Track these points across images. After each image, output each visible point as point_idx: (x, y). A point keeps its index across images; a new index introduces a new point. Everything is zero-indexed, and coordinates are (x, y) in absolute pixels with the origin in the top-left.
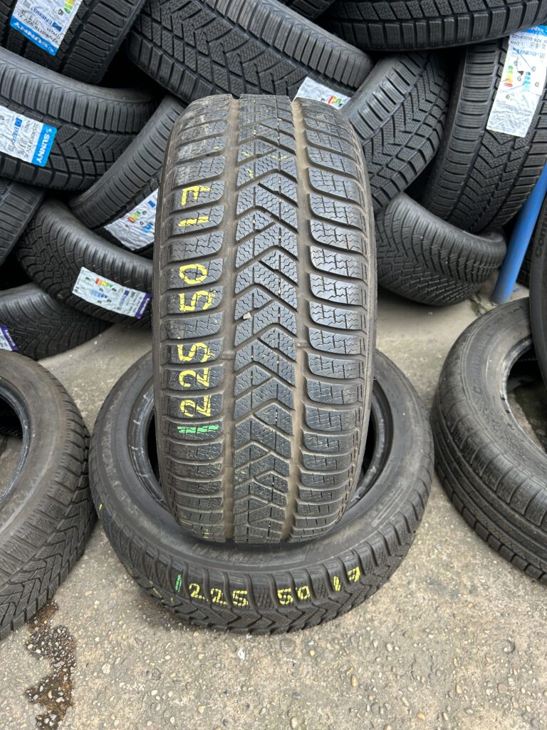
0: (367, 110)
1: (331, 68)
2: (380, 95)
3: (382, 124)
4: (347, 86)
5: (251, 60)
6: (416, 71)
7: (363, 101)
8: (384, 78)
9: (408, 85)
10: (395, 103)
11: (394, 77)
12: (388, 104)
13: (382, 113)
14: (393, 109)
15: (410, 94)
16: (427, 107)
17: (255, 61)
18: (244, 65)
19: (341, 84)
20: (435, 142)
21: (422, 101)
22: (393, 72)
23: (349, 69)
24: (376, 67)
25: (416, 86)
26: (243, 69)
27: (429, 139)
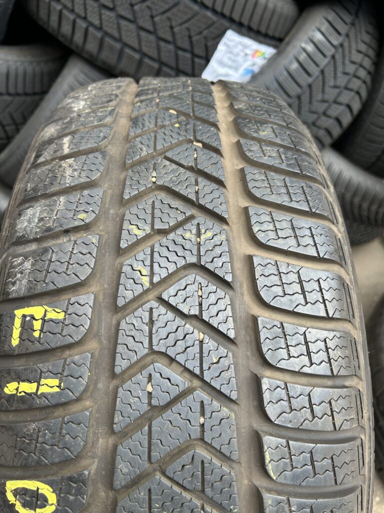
0: (295, 66)
1: (256, 19)
2: (310, 48)
3: (310, 80)
4: (273, 38)
5: (163, 13)
6: (348, 18)
7: (291, 56)
8: (314, 27)
9: (339, 33)
10: (324, 55)
11: (325, 27)
12: (319, 57)
13: (312, 68)
14: (323, 62)
15: (341, 45)
16: (358, 58)
17: (168, 14)
18: (156, 19)
19: (266, 36)
20: (364, 94)
21: (354, 52)
22: (324, 21)
23: (275, 19)
24: (304, 15)
25: (347, 36)
26: (154, 24)
27: (358, 93)
